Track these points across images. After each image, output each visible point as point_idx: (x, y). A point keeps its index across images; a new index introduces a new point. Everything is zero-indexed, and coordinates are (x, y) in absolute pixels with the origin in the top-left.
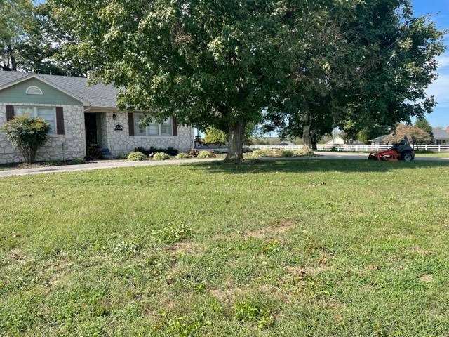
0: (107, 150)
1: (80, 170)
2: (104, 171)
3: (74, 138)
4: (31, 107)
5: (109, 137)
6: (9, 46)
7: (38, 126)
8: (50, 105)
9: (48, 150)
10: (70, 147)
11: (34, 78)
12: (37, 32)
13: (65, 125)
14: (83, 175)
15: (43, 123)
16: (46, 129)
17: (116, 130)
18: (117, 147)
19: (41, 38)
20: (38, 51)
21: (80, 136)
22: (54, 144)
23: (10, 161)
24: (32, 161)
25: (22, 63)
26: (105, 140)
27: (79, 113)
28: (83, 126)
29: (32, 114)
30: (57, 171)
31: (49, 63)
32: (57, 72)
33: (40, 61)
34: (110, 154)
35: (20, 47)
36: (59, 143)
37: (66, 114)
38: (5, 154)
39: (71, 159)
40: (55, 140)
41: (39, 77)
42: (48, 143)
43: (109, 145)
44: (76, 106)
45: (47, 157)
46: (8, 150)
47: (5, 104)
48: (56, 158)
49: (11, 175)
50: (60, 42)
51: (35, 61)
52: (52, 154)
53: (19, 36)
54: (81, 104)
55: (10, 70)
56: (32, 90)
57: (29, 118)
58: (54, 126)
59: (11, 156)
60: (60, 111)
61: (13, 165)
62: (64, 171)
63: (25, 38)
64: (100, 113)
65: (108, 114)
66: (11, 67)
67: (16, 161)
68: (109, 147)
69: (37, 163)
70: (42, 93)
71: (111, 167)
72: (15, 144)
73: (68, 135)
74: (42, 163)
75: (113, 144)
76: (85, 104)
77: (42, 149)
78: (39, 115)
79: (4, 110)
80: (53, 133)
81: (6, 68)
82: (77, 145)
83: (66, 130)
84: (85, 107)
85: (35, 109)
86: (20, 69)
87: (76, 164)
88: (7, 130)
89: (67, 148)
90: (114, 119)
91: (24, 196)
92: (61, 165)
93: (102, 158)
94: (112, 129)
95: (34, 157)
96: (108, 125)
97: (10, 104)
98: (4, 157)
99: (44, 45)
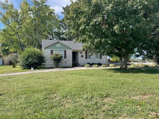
0: (79, 64)
1: (70, 70)
2: (78, 70)
3: (69, 60)
4: (57, 51)
5: (79, 59)
6: (52, 33)
7: (59, 56)
8: (63, 50)
9: (61, 64)
10: (68, 63)
11: (59, 42)
12: (59, 28)
13: (67, 56)
14: (72, 72)
15: (60, 55)
16: (61, 57)
17: (81, 57)
18: (81, 63)
19: (60, 30)
20: (60, 33)
21: (71, 59)
22: (63, 62)
23: (51, 67)
24: (57, 67)
25: (55, 37)
26: (78, 61)
27: (71, 52)
28: (72, 56)
29: (58, 53)
30: (64, 70)
31: (62, 37)
32: (65, 39)
33: (60, 37)
34: (79, 65)
35: (55, 33)
36: (65, 61)
37: (67, 52)
38: (50, 64)
39: (68, 66)
40: (64, 60)
41: (60, 41)
42: (62, 61)
43: (79, 62)
44: (70, 50)
45: (61, 65)
46: (51, 63)
47: (51, 50)
48: (63, 66)
49: (51, 71)
50: (66, 30)
51: (59, 36)
52: (62, 65)
53: (55, 29)
54: (71, 49)
55: (52, 40)
56: (58, 45)
57: (57, 54)
58: (63, 56)
59: (51, 65)
60: (65, 51)
61: (52, 68)
62: (66, 70)
63: (56, 30)
64: (77, 52)
65: (79, 52)
66: (52, 39)
67: (53, 67)
68: (79, 63)
69: (58, 67)
70: (60, 46)
71: (80, 69)
72: (53, 62)
73: (67, 59)
74: (60, 67)
75: (80, 62)
76: (73, 49)
77: (60, 63)
78: (59, 53)
79: (50, 51)
80: (63, 58)
81: (51, 39)
82: (70, 62)
83: (67, 57)
84: (73, 50)
85: (59, 51)
86: (55, 39)
87: (69, 68)
88: (51, 57)
89: (67, 63)
90: (81, 54)
91: (56, 78)
92: (65, 68)
93: (77, 66)
94: (80, 57)
95: (58, 65)
96: (79, 55)
97: (52, 50)
98: (49, 65)
99: (61, 32)
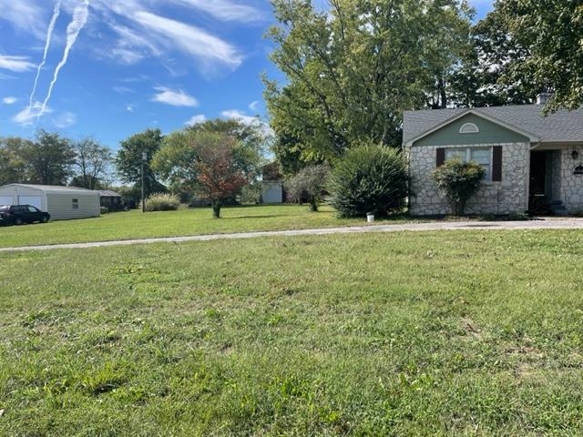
0: (560, 203)
1: (522, 228)
2: (559, 232)
3: (514, 186)
4: (463, 149)
5: (564, 183)
7: (471, 171)
8: (486, 145)
9: (480, 201)
10: (507, 198)
11: (470, 114)
12: (474, 57)
13: (503, 170)
14: (530, 237)
15: (476, 167)
16: (481, 175)
17: (575, 173)
18: (575, 199)
19: (477, 64)
21: (522, 182)
22: (487, 194)
23: (436, 212)
24: (460, 212)
26: (557, 190)
27: (523, 152)
28: (527, 170)
29: (466, 157)
30: (491, 228)
31: (485, 92)
32: (495, 101)
34: (564, 208)
36: (494, 192)
37: (506, 155)
38: (431, 204)
39: (507, 213)
40: (490, 188)
41: (475, 111)
42: (480, 193)
43: (563, 196)
44: (520, 144)
45: (477, 209)
46: (435, 200)
47: (436, 147)
48: (488, 211)
49: (439, 228)
50: (501, 63)
52: (483, 206)
54: (526, 139)
55: (439, 108)
56: (469, 128)
57: (461, 162)
58: (489, 170)
59: (437, 206)
60: (498, 152)
61: (439, 217)
62: (500, 228)
64: (551, 152)
65: (564, 152)
66: (440, 105)
67: (443, 212)
69: (465, 216)
70: (477, 131)
71: (568, 228)
72: (443, 193)
73: (506, 182)
74: (472, 216)
75: (569, 193)
76: (533, 140)
77: (473, 199)
78: (472, 157)
79: (435, 155)
80: (487, 181)
82: (517, 195)
83: (503, 175)
84: (532, 144)
85: (468, 150)
86: (452, 105)
87: (515, 220)
88: (436, 176)
89: (503, 199)
90: (574, 158)
92: (495, 220)
93: (551, 214)
94: (568, 173)
95: (463, 208)
96: (564, 166)
97: (442, 147)
98: (432, 207)
99: (481, 71)
